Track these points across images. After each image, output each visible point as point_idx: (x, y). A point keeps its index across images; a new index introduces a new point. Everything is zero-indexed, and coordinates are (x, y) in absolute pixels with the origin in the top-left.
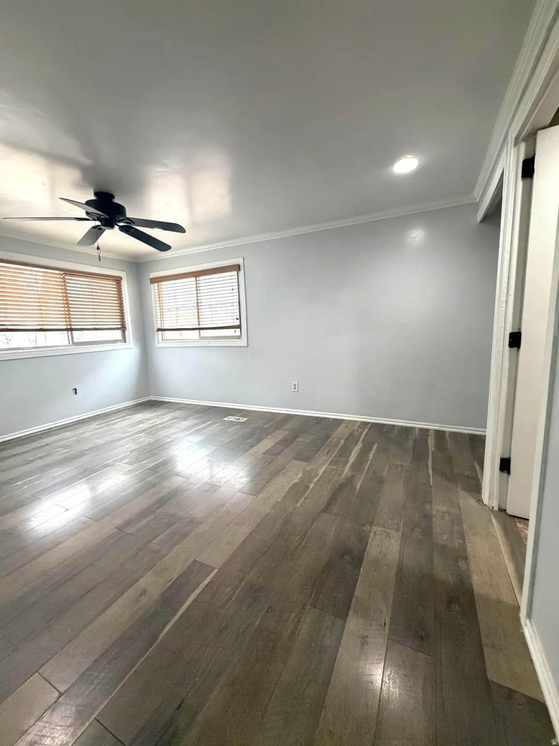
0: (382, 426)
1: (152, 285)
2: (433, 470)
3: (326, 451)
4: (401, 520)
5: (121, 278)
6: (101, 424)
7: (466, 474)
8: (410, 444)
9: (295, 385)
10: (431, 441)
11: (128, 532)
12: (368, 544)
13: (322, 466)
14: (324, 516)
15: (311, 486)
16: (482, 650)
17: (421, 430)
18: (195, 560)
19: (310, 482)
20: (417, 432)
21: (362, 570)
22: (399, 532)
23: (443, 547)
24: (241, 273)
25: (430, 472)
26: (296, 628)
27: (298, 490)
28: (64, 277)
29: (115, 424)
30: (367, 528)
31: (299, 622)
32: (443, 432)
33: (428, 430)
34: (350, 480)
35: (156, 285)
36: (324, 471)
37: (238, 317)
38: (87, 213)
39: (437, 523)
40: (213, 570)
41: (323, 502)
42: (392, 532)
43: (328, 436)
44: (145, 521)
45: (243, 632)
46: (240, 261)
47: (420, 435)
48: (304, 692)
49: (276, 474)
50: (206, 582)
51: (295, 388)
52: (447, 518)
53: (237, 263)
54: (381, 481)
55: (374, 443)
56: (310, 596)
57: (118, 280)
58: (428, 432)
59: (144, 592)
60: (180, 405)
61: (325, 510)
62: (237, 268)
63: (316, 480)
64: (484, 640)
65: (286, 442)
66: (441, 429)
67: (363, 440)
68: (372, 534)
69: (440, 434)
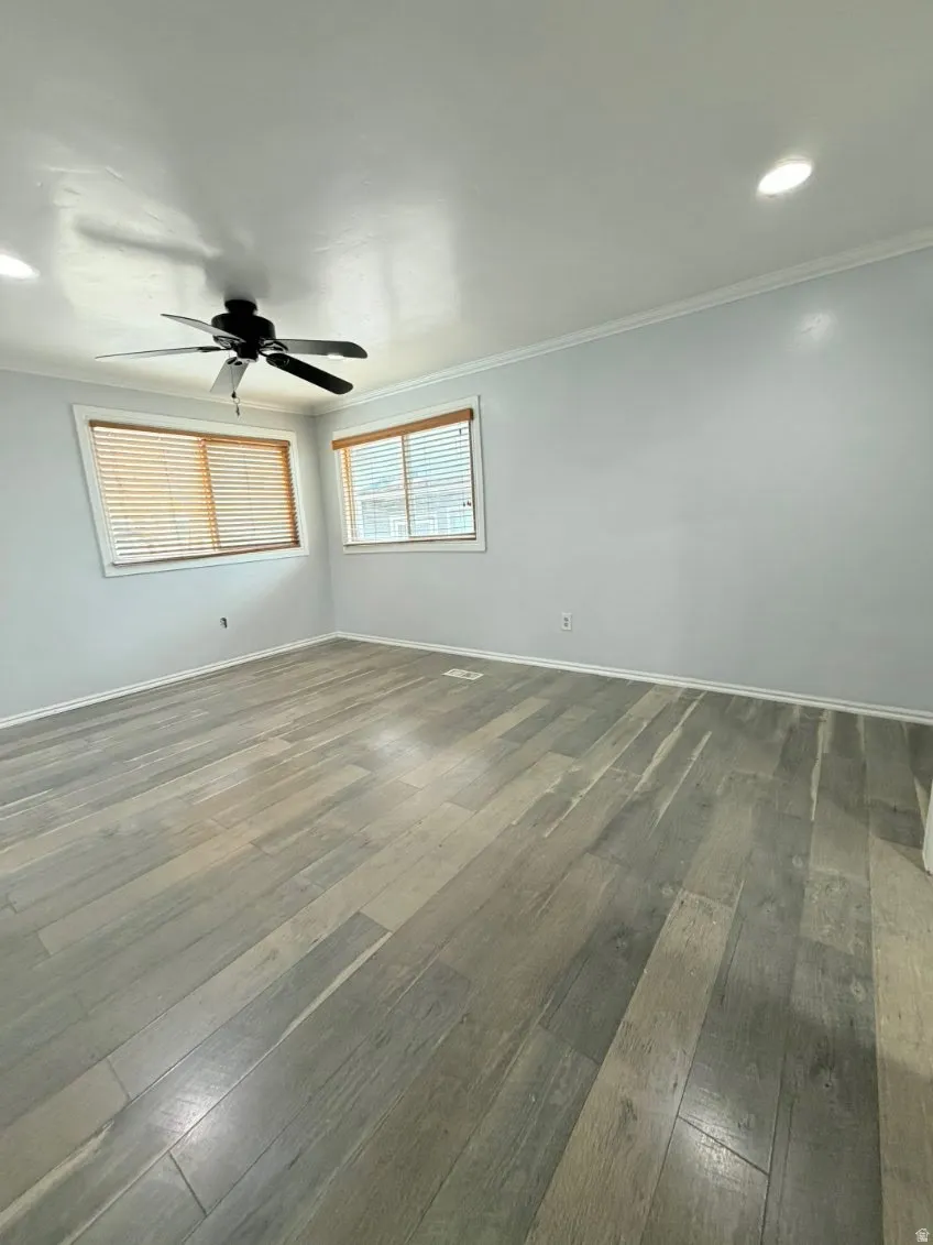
0: (727, 698)
1: (336, 452)
2: (820, 789)
3: (613, 739)
4: (737, 884)
5: (289, 442)
6: (261, 673)
7: (893, 804)
8: (780, 735)
9: (566, 619)
10: (824, 734)
11: (268, 852)
12: (666, 924)
13: (599, 767)
14: (589, 859)
15: (575, 801)
16: (879, 1181)
17: (805, 709)
18: (358, 914)
19: (574, 794)
20: (797, 713)
21: (645, 971)
22: (731, 905)
23: (820, 948)
24: (476, 422)
25: (814, 794)
26: (505, 1062)
27: (551, 809)
28: (204, 446)
29: (278, 674)
30: (667, 891)
31: (512, 1052)
32: (852, 718)
33: (821, 711)
34: (648, 798)
35: (342, 451)
36: (603, 778)
37: (471, 501)
38: (216, 339)
39: (814, 896)
40: (385, 934)
41: (590, 834)
42: (717, 906)
43: (620, 713)
44: (294, 837)
45: (415, 1053)
46: (471, 403)
47: (802, 720)
48: (502, 1185)
49: (518, 774)
50: (369, 953)
51: (566, 625)
52: (837, 890)
53: (468, 407)
54: (707, 805)
55: (704, 732)
56: (542, 1006)
57: (284, 447)
58: (821, 714)
59: (273, 954)
60: (380, 648)
61: (594, 848)
62: (469, 415)
63: (584, 792)
64: (887, 1160)
65: (542, 720)
66: (849, 710)
67: (683, 725)
68: (676, 905)
69: (845, 721)
